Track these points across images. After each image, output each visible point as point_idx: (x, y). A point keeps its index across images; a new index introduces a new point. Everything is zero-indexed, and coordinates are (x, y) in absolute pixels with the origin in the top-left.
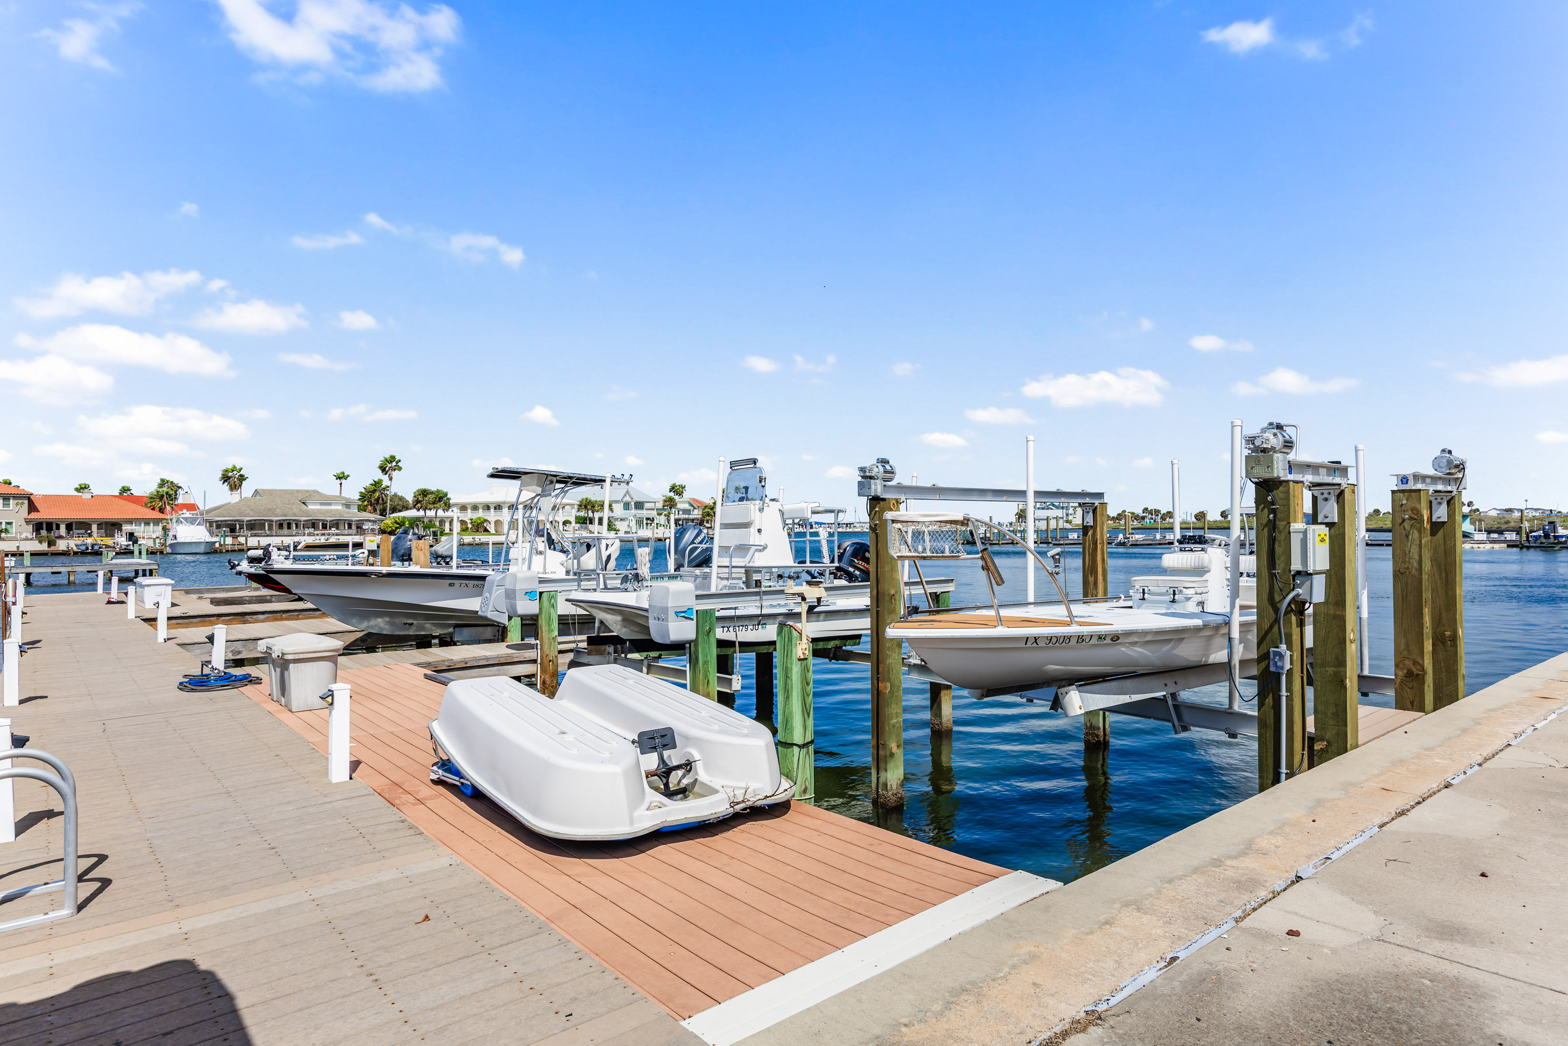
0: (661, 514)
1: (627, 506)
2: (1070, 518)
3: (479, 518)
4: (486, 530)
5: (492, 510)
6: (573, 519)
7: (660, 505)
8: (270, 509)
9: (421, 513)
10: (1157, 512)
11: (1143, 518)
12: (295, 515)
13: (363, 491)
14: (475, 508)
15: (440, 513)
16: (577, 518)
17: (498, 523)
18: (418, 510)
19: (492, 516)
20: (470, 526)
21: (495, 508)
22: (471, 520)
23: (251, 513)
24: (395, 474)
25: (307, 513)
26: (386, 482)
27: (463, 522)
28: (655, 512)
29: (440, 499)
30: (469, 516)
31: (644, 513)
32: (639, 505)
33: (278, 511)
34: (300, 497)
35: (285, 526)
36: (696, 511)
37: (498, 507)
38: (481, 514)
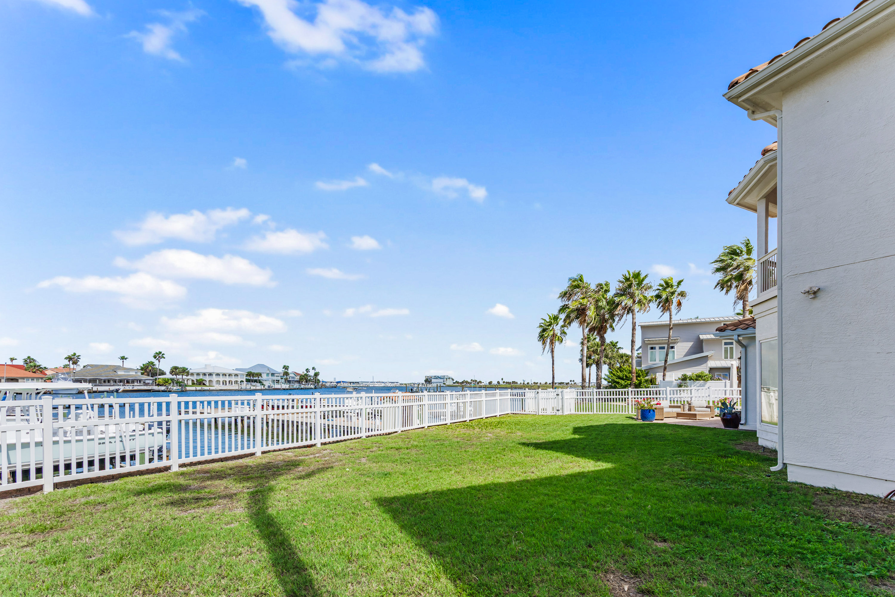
0: (282, 379)
1: (268, 374)
2: (445, 382)
3: (201, 379)
4: (204, 384)
5: (207, 375)
6: (244, 380)
7: (282, 375)
8: (98, 374)
9: (174, 377)
10: (476, 381)
11: (471, 383)
12: (112, 377)
13: (142, 366)
14: (198, 374)
15: (184, 377)
16: (246, 379)
17: (210, 381)
18: (173, 375)
19: (207, 378)
20: (195, 382)
21: (209, 375)
22: (197, 380)
23: (89, 375)
24: (162, 360)
25: (119, 376)
26: (156, 362)
27: (192, 381)
28: (280, 378)
29: (184, 371)
30: (195, 378)
31: (275, 378)
32: (273, 374)
33: (103, 375)
34: (112, 368)
35: (107, 382)
36: (297, 378)
37: (210, 374)
38: (201, 377)
